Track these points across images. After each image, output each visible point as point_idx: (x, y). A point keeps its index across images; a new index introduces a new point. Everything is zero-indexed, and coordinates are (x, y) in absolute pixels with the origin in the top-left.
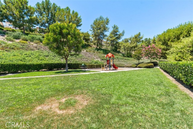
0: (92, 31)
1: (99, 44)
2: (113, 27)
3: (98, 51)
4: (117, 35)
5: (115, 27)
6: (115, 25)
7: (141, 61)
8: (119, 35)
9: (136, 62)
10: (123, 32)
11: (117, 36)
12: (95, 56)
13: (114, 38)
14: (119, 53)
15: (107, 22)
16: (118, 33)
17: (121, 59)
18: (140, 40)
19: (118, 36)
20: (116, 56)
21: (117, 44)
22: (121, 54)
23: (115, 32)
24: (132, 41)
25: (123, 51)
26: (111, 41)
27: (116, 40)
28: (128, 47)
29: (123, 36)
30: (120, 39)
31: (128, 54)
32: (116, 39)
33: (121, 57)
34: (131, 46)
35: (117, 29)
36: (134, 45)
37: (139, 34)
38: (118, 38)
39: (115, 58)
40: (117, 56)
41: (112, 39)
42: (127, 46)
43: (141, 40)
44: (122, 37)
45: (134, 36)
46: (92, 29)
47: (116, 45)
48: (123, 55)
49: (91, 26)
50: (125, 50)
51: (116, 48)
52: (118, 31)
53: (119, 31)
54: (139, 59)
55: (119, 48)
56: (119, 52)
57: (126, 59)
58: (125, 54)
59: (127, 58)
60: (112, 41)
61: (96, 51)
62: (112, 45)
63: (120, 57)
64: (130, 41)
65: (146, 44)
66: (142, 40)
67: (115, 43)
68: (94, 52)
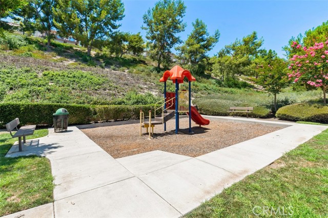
0: (146, 29)
1: (164, 58)
2: (194, 25)
3: (159, 72)
4: (203, 40)
5: (198, 24)
6: (197, 20)
7: (281, 97)
8: (208, 41)
9: (267, 98)
10: (217, 35)
11: (202, 43)
12: (146, 84)
13: (197, 46)
14: (208, 79)
15: (181, 10)
16: (205, 37)
17: (215, 91)
18: (255, 49)
19: (206, 42)
20: (202, 85)
21: (205, 59)
22: (213, 81)
23: (199, 34)
24: (236, 52)
25: (219, 74)
26: (191, 52)
27: (201, 50)
28: (230, 63)
29: (217, 42)
30: (209, 50)
31: (228, 80)
32: (200, 48)
33: (214, 87)
34: (238, 62)
35: (203, 27)
36: (244, 59)
37: (255, 37)
38: (207, 47)
39: (200, 88)
40: (204, 85)
41: (192, 49)
42: (228, 62)
43: (258, 50)
44: (214, 44)
45: (242, 40)
46: (145, 25)
47: (202, 61)
48: (219, 83)
49: (145, 17)
50: (222, 71)
51: (202, 68)
52: (205, 33)
53: (208, 32)
54: (276, 92)
55: (208, 70)
56: (209, 77)
57: (226, 92)
58: (223, 81)
59: (229, 89)
60: (193, 53)
61: (155, 72)
62: (192, 62)
63: (212, 86)
64: (232, 52)
65: (265, 60)
66: (260, 48)
67: (198, 57)
68: (149, 75)
